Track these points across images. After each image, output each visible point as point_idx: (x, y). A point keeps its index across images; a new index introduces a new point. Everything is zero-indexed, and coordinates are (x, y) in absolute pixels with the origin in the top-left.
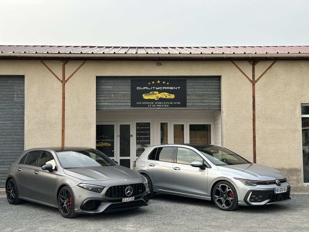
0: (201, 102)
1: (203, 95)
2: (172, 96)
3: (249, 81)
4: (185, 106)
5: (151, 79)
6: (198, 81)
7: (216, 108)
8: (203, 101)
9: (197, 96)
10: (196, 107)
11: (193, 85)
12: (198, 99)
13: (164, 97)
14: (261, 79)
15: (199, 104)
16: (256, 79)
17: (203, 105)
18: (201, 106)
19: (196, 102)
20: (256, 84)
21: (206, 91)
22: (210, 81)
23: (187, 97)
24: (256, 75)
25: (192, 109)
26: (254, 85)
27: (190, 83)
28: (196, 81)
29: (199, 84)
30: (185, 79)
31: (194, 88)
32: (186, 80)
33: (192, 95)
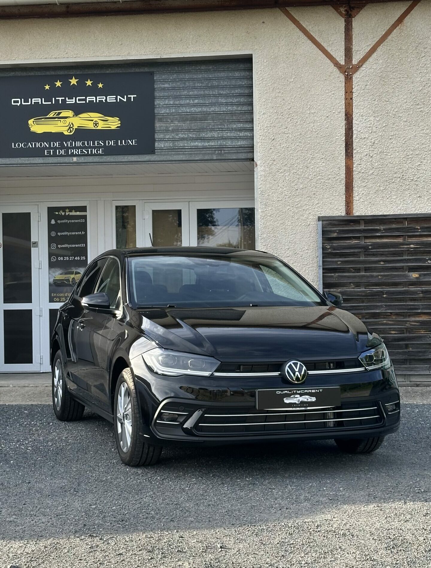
0: (197, 139)
1: (204, 117)
2: (114, 123)
3: (336, 70)
4: (152, 151)
5: (53, 73)
6: (187, 76)
7: (241, 155)
8: (203, 135)
9: (184, 120)
10: (184, 154)
11: (173, 88)
12: (189, 130)
13: (90, 126)
14: (371, 60)
15: (192, 144)
16: (355, 62)
17: (204, 148)
18: (197, 148)
19: (183, 139)
20: (357, 77)
21: (212, 104)
22: (222, 74)
23: (158, 125)
24: (355, 48)
25: (171, 159)
26: (348, 80)
27: (165, 81)
28: (182, 76)
29: (191, 84)
30: (152, 70)
31: (176, 97)
32: (152, 74)
33: (171, 117)
